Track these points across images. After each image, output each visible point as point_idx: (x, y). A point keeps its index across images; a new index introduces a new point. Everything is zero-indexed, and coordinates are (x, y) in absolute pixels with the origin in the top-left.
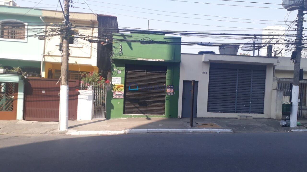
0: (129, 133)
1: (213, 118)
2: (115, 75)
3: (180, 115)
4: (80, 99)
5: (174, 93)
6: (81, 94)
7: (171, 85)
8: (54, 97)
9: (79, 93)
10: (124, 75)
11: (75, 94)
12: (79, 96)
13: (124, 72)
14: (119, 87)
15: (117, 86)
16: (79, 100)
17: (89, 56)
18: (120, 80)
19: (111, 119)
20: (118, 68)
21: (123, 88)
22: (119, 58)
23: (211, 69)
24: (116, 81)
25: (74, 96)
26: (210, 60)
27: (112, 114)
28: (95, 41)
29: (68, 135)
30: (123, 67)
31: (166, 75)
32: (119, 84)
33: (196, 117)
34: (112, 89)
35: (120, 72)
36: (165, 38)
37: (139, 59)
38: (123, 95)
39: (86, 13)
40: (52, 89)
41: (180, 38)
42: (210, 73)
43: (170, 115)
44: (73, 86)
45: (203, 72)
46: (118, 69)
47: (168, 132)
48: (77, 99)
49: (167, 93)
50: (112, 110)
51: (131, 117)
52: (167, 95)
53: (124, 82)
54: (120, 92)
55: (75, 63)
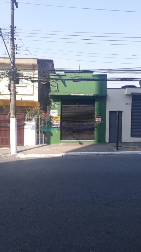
0: (65, 156)
1: (135, 142)
2: (53, 109)
3: (107, 140)
4: (26, 128)
5: (102, 122)
6: (27, 125)
7: (100, 116)
8: (6, 127)
9: (25, 124)
10: (60, 108)
11: (22, 125)
12: (25, 127)
13: (60, 106)
14: (56, 118)
15: (55, 117)
16: (25, 130)
17: (32, 94)
18: (57, 112)
19: (51, 144)
20: (55, 102)
21: (60, 119)
22: (56, 94)
23: (133, 100)
24: (54, 113)
25: (21, 126)
26: (132, 93)
27: (51, 140)
28: (36, 81)
29: (17, 158)
30: (59, 102)
31: (94, 106)
32: (57, 116)
33: (121, 142)
34: (51, 120)
35: (56, 106)
36: (93, 76)
37: (72, 95)
38: (59, 125)
39: (28, 58)
40: (4, 121)
41: (106, 75)
42: (132, 104)
43: (99, 141)
44: (20, 118)
45: (126, 104)
46: (55, 104)
47: (98, 155)
48: (24, 128)
49: (96, 122)
50: (51, 137)
51: (67, 142)
52: (96, 124)
53: (60, 114)
54: (57, 122)
55: (20, 99)
